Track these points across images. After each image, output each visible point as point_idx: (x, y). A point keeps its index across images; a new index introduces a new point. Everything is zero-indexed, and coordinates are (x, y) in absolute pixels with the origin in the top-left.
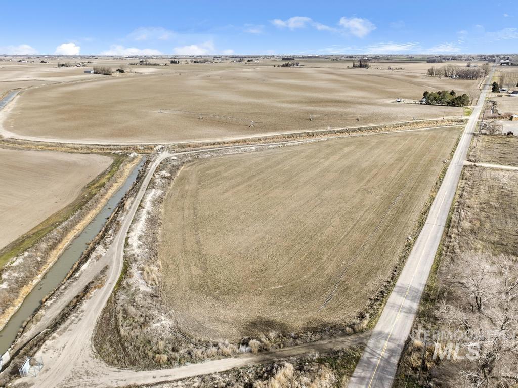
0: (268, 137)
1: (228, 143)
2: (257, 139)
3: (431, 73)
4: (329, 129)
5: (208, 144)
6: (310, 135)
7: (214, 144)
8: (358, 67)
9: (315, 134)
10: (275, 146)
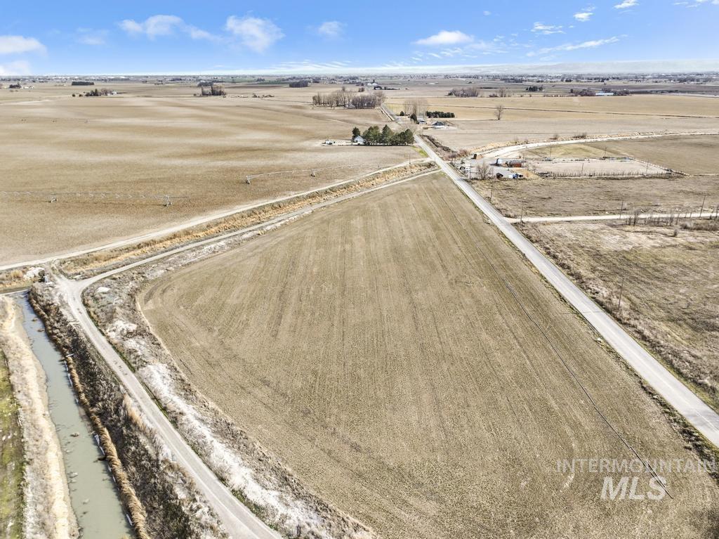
0: (219, 221)
1: (161, 242)
2: (205, 226)
3: (317, 101)
4: (293, 195)
5: (128, 249)
6: (276, 208)
7: (139, 247)
8: (210, 95)
9: (282, 205)
10: (250, 234)
